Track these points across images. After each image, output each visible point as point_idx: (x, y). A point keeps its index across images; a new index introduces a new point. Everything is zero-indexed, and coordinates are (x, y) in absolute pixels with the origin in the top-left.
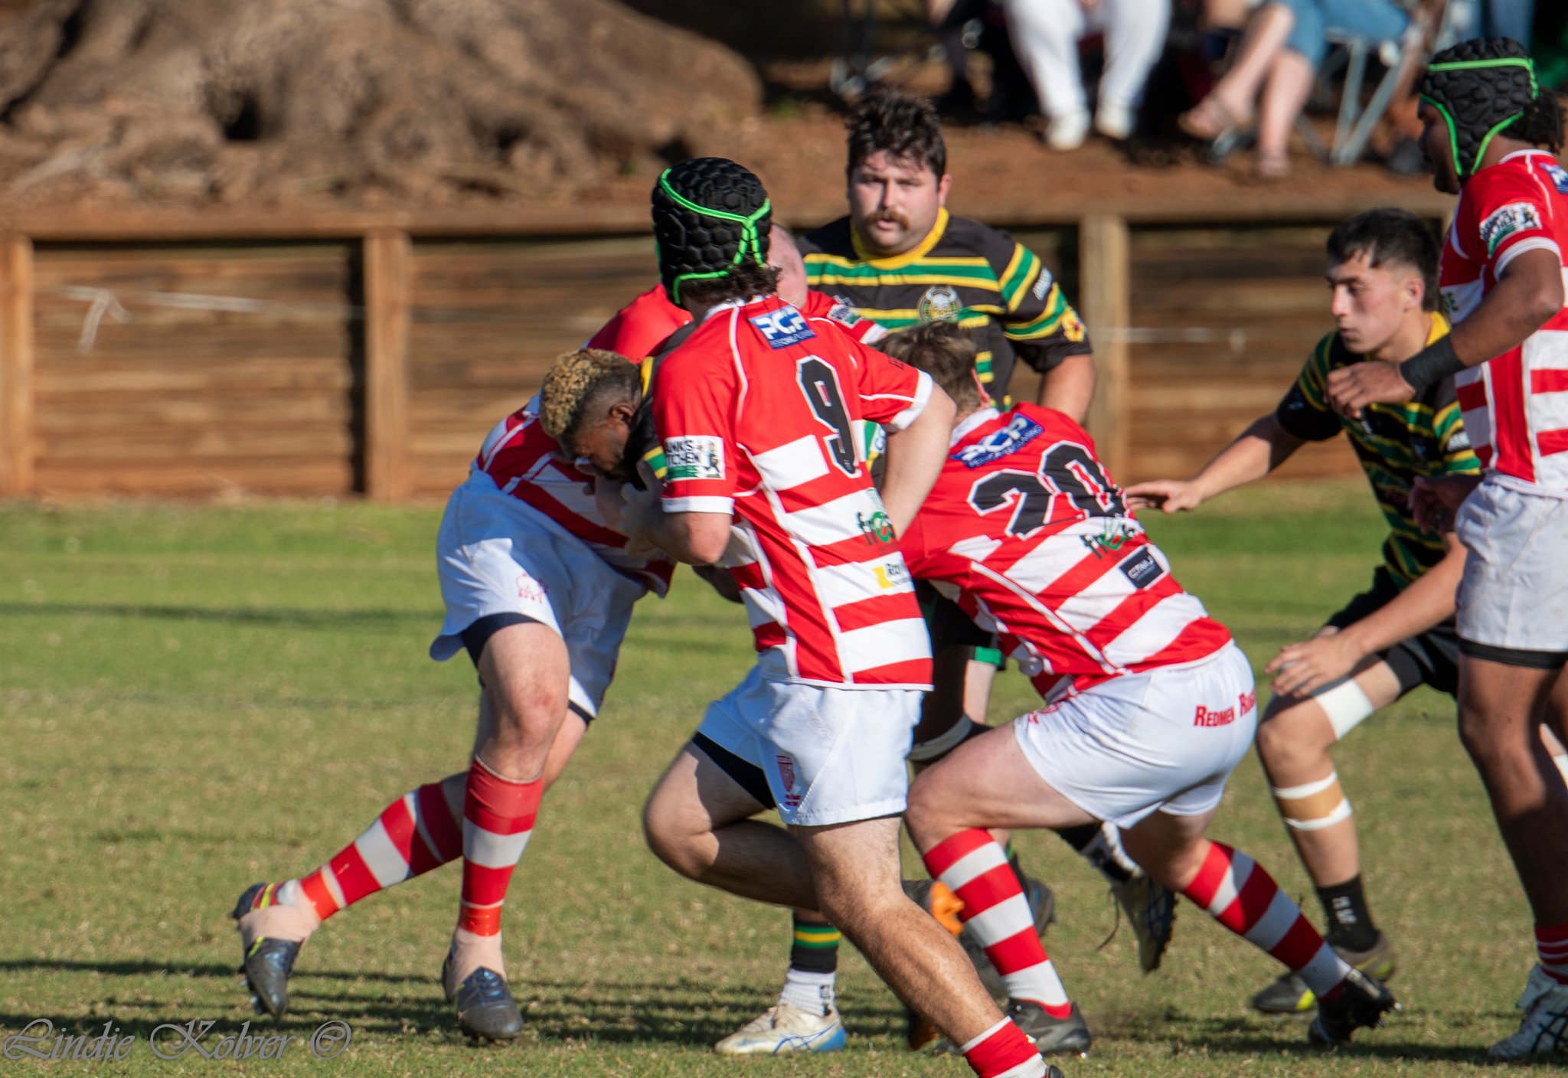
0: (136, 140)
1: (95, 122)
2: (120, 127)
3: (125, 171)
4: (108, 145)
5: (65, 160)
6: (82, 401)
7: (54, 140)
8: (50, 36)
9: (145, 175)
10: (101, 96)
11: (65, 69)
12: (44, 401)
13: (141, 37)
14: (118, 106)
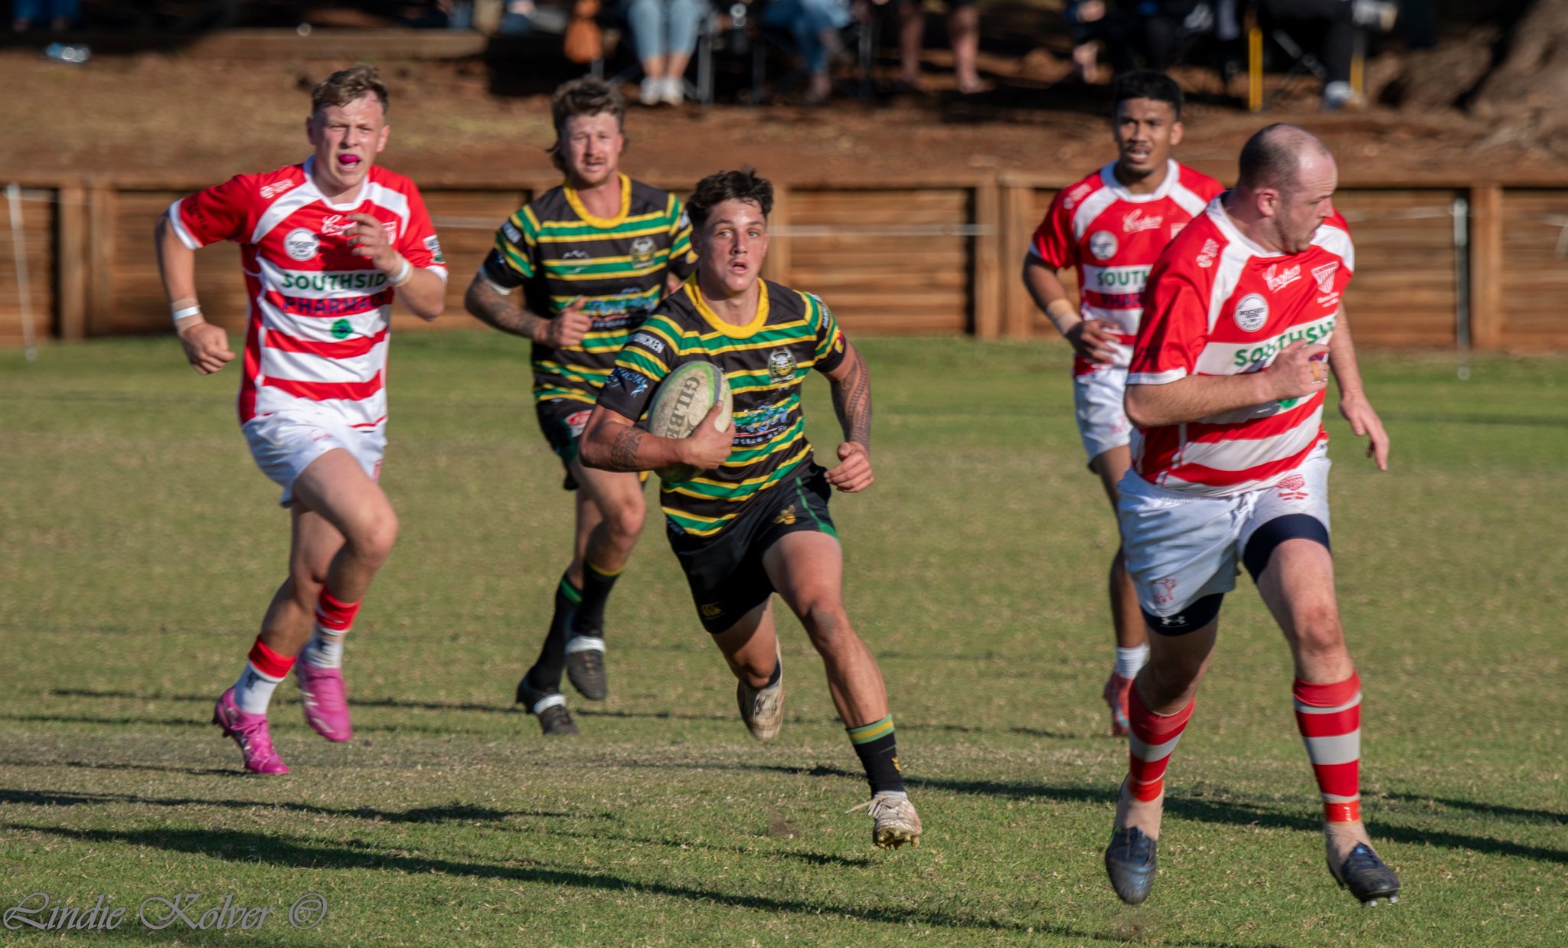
0: (1548, 122)
1: (1520, 110)
2: (1537, 114)
3: (1545, 141)
4: (1530, 126)
5: (1504, 135)
6: (1532, 290)
7: (1495, 123)
8: (1484, 56)
9: (1560, 146)
10: (1522, 95)
11: (1499, 77)
12: (1508, 290)
13: (1548, 56)
14: (1536, 100)
